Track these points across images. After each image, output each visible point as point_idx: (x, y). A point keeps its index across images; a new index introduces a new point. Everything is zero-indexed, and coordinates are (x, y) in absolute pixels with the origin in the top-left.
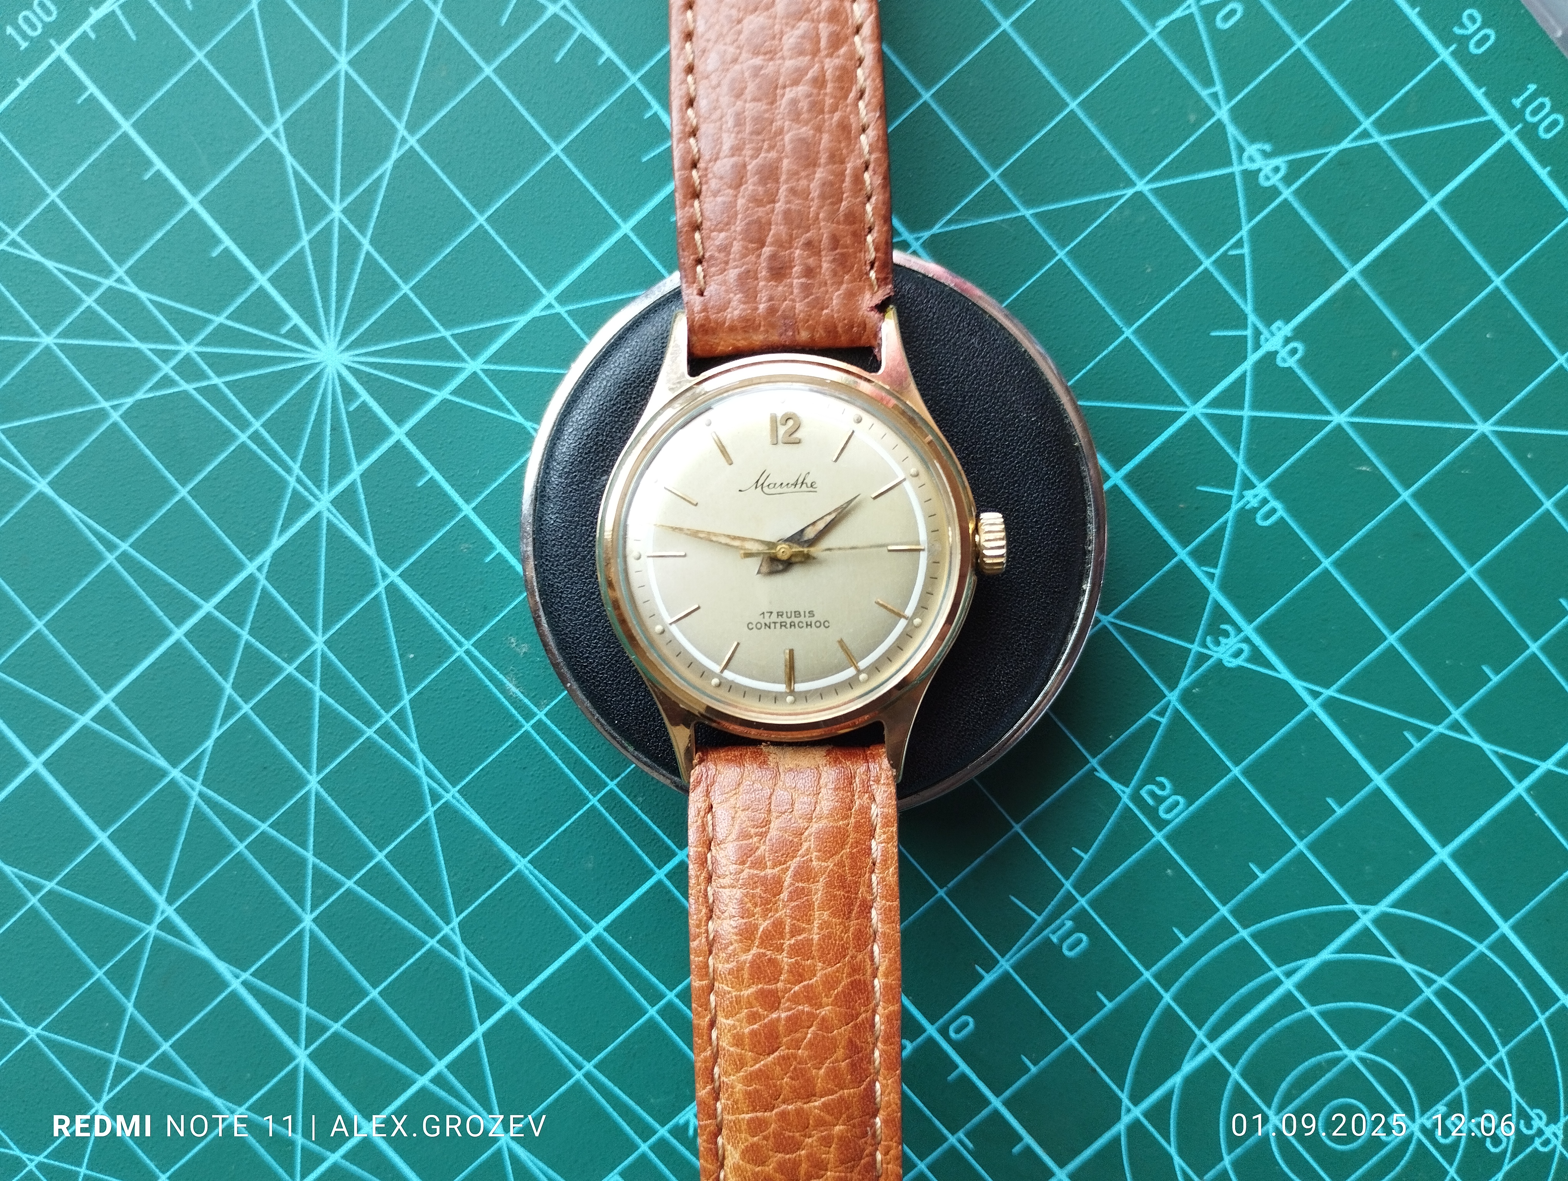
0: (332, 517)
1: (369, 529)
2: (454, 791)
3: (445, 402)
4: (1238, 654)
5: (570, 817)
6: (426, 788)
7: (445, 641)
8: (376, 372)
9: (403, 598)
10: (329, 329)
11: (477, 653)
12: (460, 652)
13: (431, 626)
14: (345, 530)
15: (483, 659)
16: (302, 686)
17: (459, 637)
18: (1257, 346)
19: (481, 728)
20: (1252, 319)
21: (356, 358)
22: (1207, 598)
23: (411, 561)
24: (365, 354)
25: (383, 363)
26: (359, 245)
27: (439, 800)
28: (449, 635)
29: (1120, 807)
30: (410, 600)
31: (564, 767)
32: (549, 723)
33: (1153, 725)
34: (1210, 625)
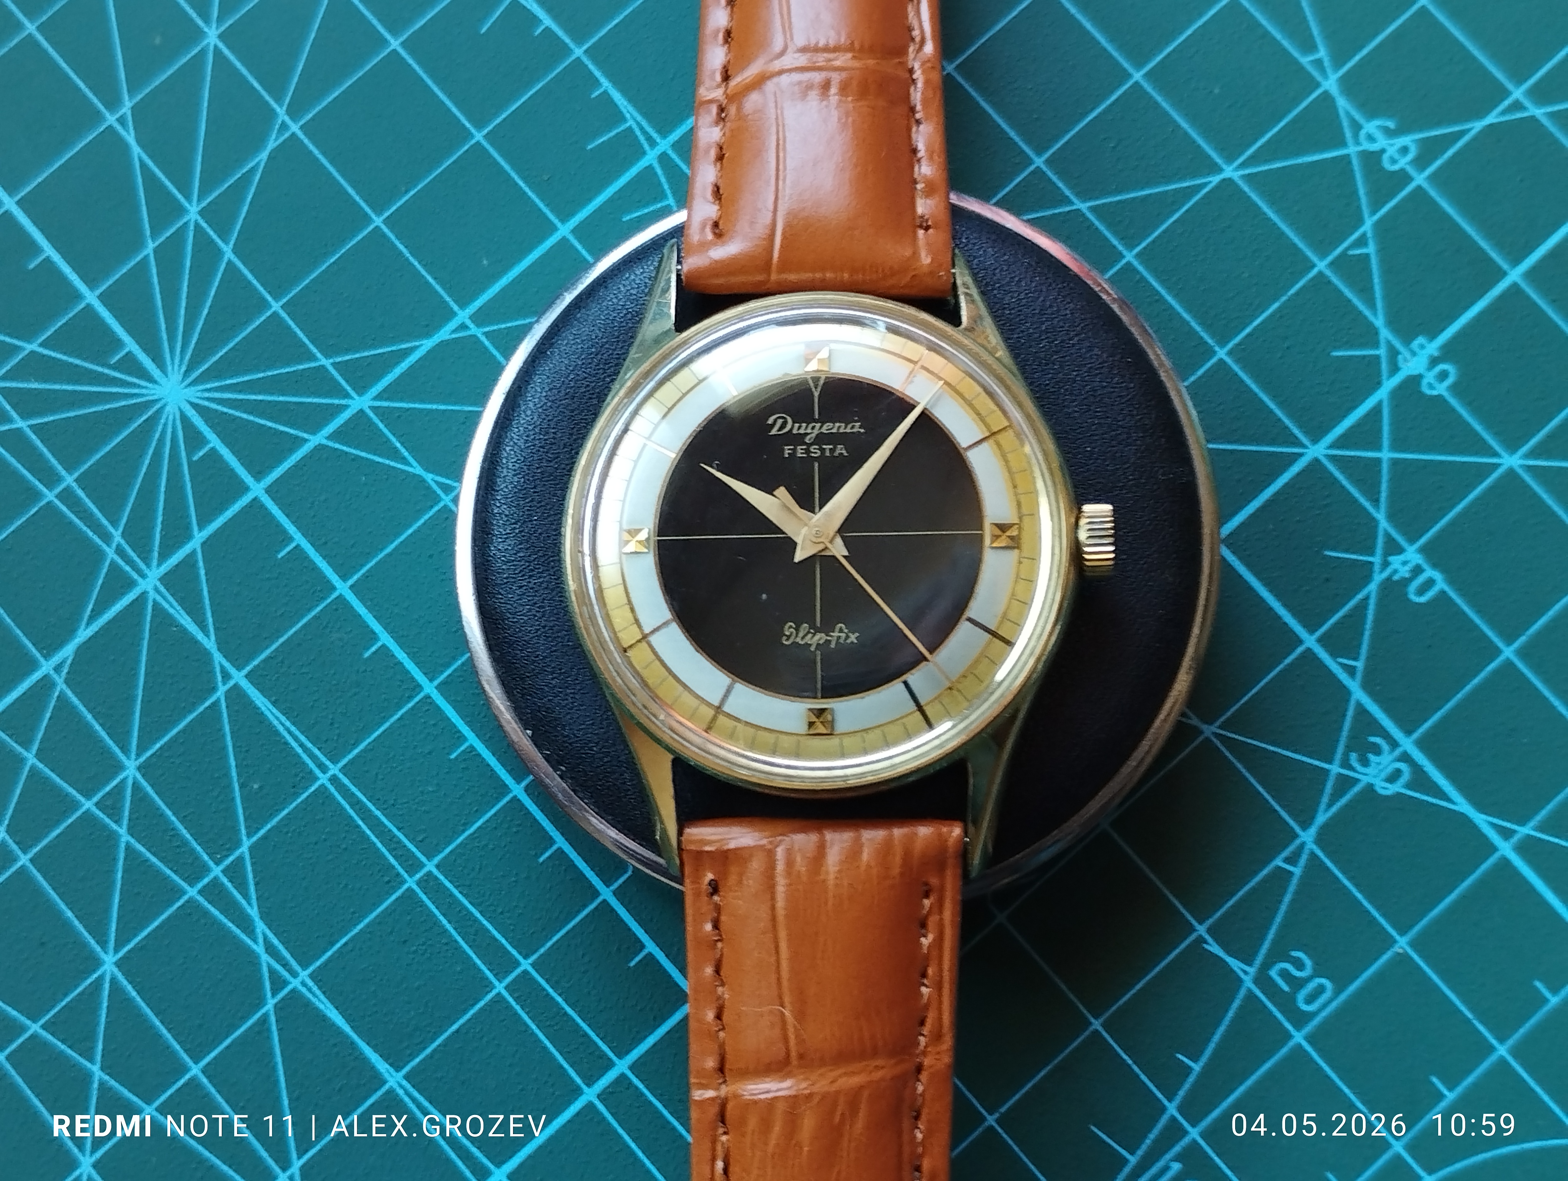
0: (159, 599)
1: (209, 614)
2: (304, 974)
3: (320, 448)
4: (1394, 777)
5: (465, 1011)
6: (265, 970)
7: (304, 763)
8: (231, 412)
9: (249, 704)
10: (172, 359)
11: (346, 781)
12: (323, 779)
13: (286, 743)
14: (177, 616)
15: (354, 789)
16: (105, 827)
17: (323, 759)
18: (1394, 369)
19: (346, 885)
20: (1385, 334)
21: (207, 395)
22: (1348, 701)
23: (263, 656)
24: (216, 389)
25: (241, 400)
26: (219, 253)
27: (283, 988)
28: (309, 756)
29: (1242, 993)
30: (259, 708)
31: (459, 939)
32: (441, 877)
33: (1282, 876)
34: (1352, 737)
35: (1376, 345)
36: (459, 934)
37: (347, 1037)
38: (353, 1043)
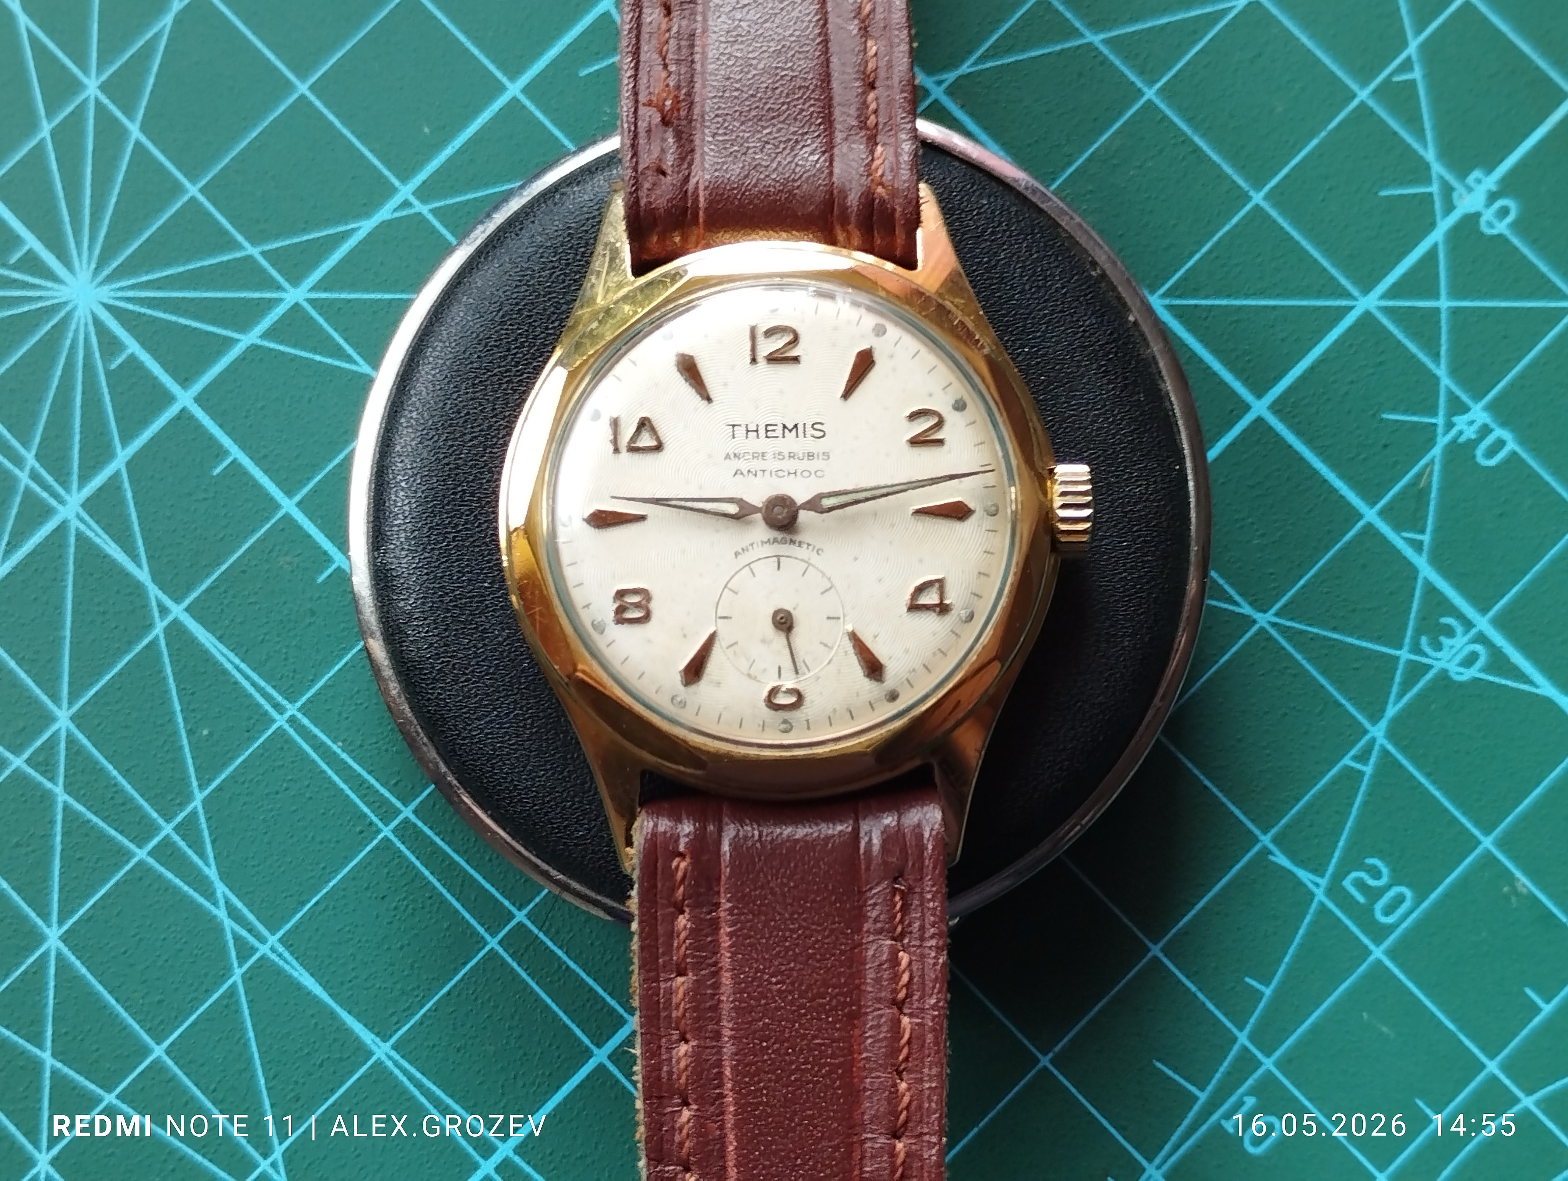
0: (82, 527)
1: (140, 542)
2: (273, 940)
3: (254, 349)
4: (1469, 661)
5: (456, 971)
6: (229, 937)
7: (258, 705)
8: (149, 312)
9: (193, 641)
10: (79, 254)
11: (305, 721)
12: (280, 721)
13: (236, 683)
14: (103, 545)
15: (316, 731)
16: (37, 786)
17: (279, 698)
18: (1449, 207)
19: (313, 838)
20: (1437, 168)
21: (120, 294)
22: (1415, 578)
23: (204, 587)
24: (133, 287)
25: (162, 298)
26: (124, 133)
27: (251, 955)
28: (262, 695)
29: (1314, 906)
30: (203, 645)
31: (444, 891)
32: (420, 824)
33: (1352, 777)
34: (1423, 619)
35: (1428, 181)
36: (444, 885)
37: (325, 1006)
38: (333, 1014)
